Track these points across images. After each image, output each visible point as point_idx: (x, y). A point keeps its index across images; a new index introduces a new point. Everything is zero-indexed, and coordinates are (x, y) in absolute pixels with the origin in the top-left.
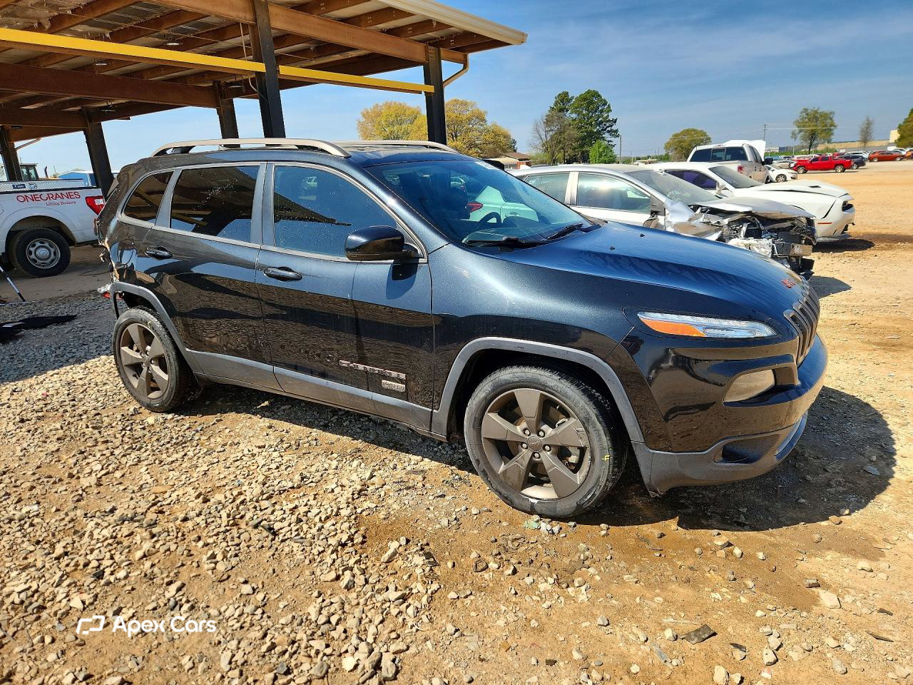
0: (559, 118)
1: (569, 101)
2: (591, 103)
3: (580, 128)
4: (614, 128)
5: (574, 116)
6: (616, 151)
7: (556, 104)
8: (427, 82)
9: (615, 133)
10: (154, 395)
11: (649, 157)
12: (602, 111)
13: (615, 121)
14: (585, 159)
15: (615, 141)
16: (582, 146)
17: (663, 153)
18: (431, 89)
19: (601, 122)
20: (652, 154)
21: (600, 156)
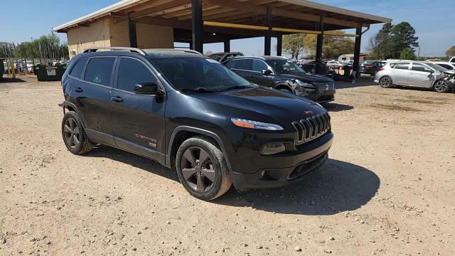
0: (384, 35)
1: (391, 27)
2: (404, 28)
3: (396, 41)
4: (416, 42)
5: (393, 35)
6: (416, 54)
7: (383, 28)
8: (357, 33)
9: (416, 45)
10: (73, 147)
11: (436, 58)
12: (410, 33)
13: (417, 38)
14: (397, 57)
15: (416, 49)
16: (396, 50)
17: (445, 56)
18: (358, 36)
19: (408, 39)
20: (438, 57)
21: (407, 56)
